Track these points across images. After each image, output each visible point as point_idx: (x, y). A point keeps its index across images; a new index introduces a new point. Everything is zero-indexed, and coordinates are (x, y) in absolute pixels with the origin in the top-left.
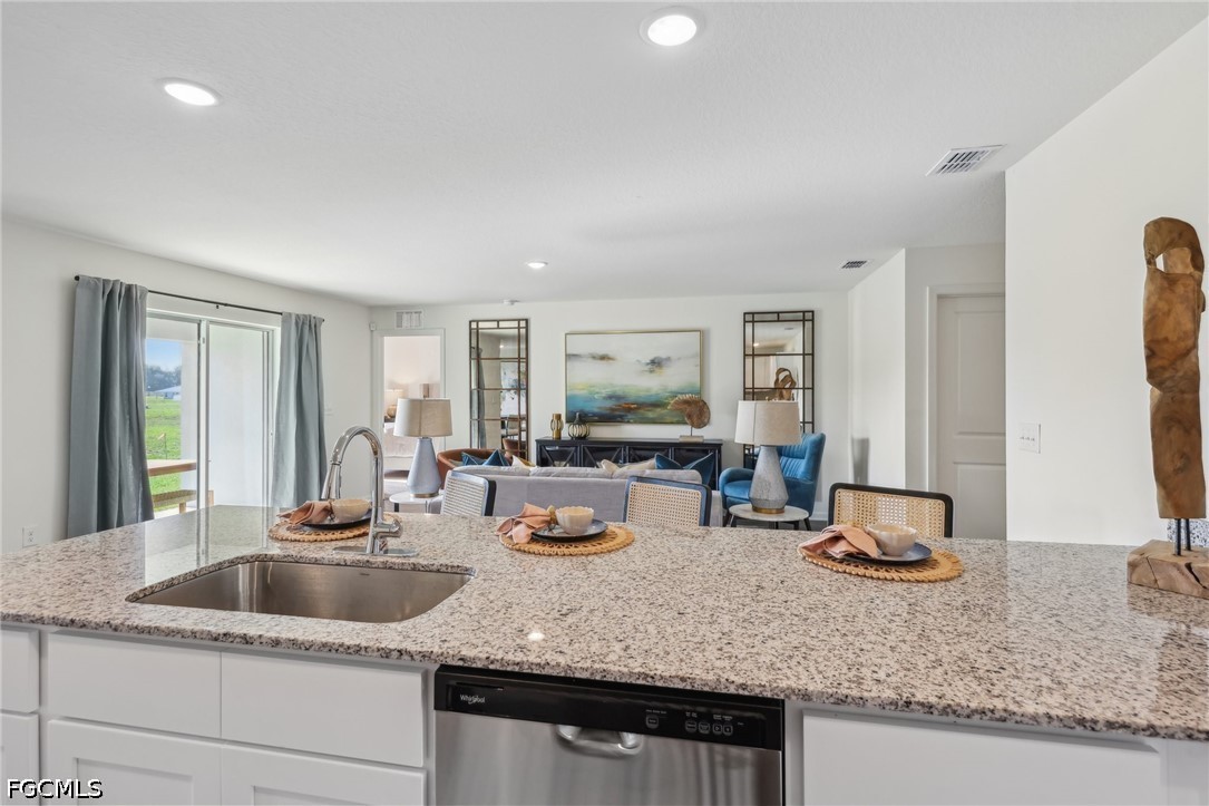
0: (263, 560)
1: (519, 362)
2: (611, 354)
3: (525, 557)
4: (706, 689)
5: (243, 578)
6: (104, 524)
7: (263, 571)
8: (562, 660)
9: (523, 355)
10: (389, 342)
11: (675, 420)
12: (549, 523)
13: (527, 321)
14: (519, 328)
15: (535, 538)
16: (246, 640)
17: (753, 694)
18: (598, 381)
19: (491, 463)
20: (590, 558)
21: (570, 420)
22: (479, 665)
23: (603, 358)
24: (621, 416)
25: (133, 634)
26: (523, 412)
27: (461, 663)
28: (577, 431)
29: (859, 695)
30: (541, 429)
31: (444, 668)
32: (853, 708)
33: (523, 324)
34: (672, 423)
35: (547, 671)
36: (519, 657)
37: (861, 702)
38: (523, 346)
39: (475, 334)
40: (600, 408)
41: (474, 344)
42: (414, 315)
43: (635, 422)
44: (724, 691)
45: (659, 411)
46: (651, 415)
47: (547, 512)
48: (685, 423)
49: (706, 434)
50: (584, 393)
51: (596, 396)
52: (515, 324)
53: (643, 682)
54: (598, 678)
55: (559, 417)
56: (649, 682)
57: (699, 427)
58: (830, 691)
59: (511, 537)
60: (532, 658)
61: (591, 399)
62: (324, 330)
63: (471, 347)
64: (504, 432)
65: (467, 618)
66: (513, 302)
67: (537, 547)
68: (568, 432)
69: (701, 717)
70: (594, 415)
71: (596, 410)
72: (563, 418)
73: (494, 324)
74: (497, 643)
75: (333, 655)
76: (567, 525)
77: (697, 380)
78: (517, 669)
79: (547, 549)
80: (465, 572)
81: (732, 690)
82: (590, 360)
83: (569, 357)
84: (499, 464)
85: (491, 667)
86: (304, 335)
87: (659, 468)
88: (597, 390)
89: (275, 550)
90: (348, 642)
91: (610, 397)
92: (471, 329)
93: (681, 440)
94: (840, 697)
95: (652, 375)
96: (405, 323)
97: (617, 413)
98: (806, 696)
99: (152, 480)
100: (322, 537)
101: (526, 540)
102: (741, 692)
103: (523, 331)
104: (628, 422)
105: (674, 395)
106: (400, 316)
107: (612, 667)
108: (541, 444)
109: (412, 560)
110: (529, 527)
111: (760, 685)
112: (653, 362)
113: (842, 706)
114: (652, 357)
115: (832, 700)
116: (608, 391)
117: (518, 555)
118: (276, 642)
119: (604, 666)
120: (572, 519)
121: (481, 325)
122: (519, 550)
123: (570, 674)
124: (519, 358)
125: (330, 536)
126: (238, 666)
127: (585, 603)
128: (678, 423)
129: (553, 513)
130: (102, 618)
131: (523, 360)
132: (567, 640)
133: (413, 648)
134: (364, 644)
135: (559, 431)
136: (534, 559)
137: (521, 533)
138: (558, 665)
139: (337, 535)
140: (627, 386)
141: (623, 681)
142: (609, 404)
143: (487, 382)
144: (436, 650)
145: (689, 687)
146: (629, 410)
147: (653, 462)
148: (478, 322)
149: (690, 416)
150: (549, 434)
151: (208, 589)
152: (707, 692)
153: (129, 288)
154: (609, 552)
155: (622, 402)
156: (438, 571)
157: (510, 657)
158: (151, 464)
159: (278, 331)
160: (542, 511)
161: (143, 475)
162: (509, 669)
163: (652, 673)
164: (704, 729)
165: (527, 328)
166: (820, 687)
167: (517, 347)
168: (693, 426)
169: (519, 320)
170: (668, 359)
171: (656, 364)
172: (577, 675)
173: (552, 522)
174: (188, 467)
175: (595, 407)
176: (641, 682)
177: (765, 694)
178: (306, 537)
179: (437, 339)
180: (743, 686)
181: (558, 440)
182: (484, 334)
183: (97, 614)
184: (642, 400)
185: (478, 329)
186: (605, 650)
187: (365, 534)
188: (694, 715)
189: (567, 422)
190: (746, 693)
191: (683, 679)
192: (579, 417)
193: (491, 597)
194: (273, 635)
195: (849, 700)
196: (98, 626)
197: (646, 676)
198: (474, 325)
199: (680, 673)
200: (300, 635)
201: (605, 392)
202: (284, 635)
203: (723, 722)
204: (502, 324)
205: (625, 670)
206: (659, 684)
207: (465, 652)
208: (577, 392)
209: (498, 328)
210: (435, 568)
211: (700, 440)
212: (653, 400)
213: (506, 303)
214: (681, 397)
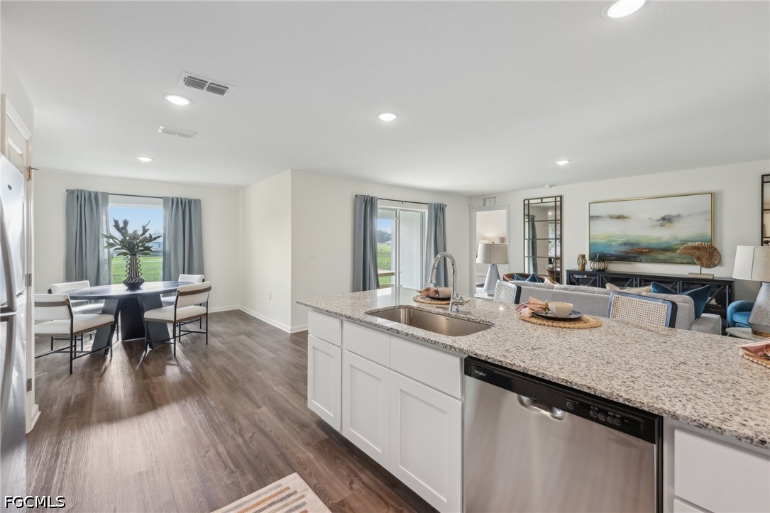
0: (409, 308)
1: (556, 223)
2: (625, 214)
3: (526, 324)
4: (604, 396)
5: (402, 313)
6: (364, 289)
7: (409, 312)
8: (522, 365)
9: (558, 218)
10: (480, 215)
11: (685, 261)
12: (545, 309)
13: (561, 197)
14: (556, 202)
15: (535, 315)
16: (398, 332)
17: (635, 406)
18: (613, 234)
19: (531, 280)
20: (564, 329)
21: (592, 259)
22: (483, 359)
23: (619, 217)
24: (634, 257)
25: (365, 324)
26: (558, 254)
27: (475, 356)
28: (597, 265)
29: (718, 426)
30: (570, 264)
31: (470, 357)
32: (712, 433)
33: (558, 199)
34: (682, 263)
35: (514, 368)
36: (502, 359)
37: (720, 431)
38: (558, 213)
39: (527, 205)
40: (616, 251)
41: (526, 213)
42: (492, 199)
43: (647, 262)
44: (615, 400)
45: (669, 254)
46: (661, 257)
47: (544, 303)
48: (695, 264)
49: (717, 273)
50: (603, 241)
51: (613, 243)
52: (553, 199)
53: (566, 384)
54: (540, 377)
55: (583, 257)
56: (569, 385)
57: (709, 267)
58: (694, 418)
59: (520, 314)
60: (508, 361)
61: (610, 246)
62: (447, 210)
63: (524, 215)
64: (551, 266)
65: (484, 341)
66: (551, 186)
67: (533, 320)
68: (590, 266)
69: (600, 411)
70: (612, 256)
71: (613, 253)
72: (587, 257)
73: (539, 201)
74: (494, 352)
75: (426, 343)
76: (555, 311)
77: (708, 232)
78: (500, 364)
79: (540, 321)
80: (493, 325)
81: (621, 401)
82: (608, 219)
83: (591, 218)
84: (535, 281)
85: (488, 360)
86: (438, 212)
87: (654, 292)
88: (614, 239)
89: (415, 305)
90: (431, 339)
91: (625, 244)
92: (524, 205)
93: (690, 276)
94: (702, 423)
95: (663, 228)
96: (488, 204)
97: (631, 255)
98: (675, 417)
99: (380, 278)
100: (433, 302)
101: (529, 315)
102: (627, 403)
103: (558, 203)
104: (641, 261)
105: (684, 242)
106: (484, 201)
107: (548, 373)
108: (570, 273)
109: (468, 316)
110: (531, 309)
111: (641, 402)
112: (664, 219)
113: (701, 429)
114: (663, 215)
115: (695, 423)
116: (624, 240)
117: (522, 322)
118: (407, 335)
119: (544, 372)
120: (557, 308)
121: (531, 201)
122: (523, 320)
123: (526, 372)
124: (556, 220)
125: (436, 302)
126: (396, 341)
127: (549, 347)
128: (688, 263)
129: (547, 304)
130: (357, 317)
131: (559, 222)
132: (530, 358)
133: (456, 346)
134: (437, 341)
135: (584, 266)
136: (529, 325)
137: (526, 312)
138: (520, 366)
139: (439, 302)
140: (639, 236)
141: (554, 381)
142: (624, 249)
143: (538, 235)
144: (465, 348)
145: (593, 393)
146: (642, 253)
147: (650, 287)
148: (529, 200)
149: (699, 259)
150: (576, 267)
151: (391, 314)
152: (604, 398)
153: (372, 197)
154: (579, 329)
155: (635, 248)
156: (479, 323)
157: (498, 358)
158: (380, 272)
159: (427, 212)
160: (541, 302)
161: (377, 276)
162: (496, 363)
163: (570, 381)
164: (601, 417)
165: (561, 201)
166: (687, 414)
167: (554, 214)
168: (702, 265)
169: (556, 197)
170: (679, 216)
171: (667, 220)
172: (529, 373)
173: (546, 308)
174: (392, 274)
175: (612, 251)
176: (563, 384)
177: (644, 408)
178: (427, 302)
179: (505, 211)
180: (629, 400)
181: (583, 271)
182: (532, 207)
183: (356, 316)
184: (653, 246)
185: (529, 204)
186: (549, 366)
187: (449, 304)
188: (596, 409)
189: (590, 260)
190: (630, 405)
191: (589, 388)
192: (600, 257)
193: (499, 336)
194: (406, 331)
195: (710, 427)
196: (356, 320)
197: (567, 381)
198: (526, 202)
199: (588, 385)
200: (415, 334)
201: (620, 241)
202: (410, 332)
203: (615, 417)
204: (544, 200)
205: (556, 376)
206: (575, 387)
207: (477, 352)
208: (597, 241)
209: (542, 202)
210: (478, 321)
211: (711, 277)
212: (664, 246)
213: (547, 187)
214: (690, 244)
